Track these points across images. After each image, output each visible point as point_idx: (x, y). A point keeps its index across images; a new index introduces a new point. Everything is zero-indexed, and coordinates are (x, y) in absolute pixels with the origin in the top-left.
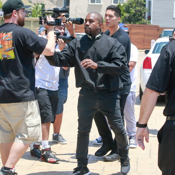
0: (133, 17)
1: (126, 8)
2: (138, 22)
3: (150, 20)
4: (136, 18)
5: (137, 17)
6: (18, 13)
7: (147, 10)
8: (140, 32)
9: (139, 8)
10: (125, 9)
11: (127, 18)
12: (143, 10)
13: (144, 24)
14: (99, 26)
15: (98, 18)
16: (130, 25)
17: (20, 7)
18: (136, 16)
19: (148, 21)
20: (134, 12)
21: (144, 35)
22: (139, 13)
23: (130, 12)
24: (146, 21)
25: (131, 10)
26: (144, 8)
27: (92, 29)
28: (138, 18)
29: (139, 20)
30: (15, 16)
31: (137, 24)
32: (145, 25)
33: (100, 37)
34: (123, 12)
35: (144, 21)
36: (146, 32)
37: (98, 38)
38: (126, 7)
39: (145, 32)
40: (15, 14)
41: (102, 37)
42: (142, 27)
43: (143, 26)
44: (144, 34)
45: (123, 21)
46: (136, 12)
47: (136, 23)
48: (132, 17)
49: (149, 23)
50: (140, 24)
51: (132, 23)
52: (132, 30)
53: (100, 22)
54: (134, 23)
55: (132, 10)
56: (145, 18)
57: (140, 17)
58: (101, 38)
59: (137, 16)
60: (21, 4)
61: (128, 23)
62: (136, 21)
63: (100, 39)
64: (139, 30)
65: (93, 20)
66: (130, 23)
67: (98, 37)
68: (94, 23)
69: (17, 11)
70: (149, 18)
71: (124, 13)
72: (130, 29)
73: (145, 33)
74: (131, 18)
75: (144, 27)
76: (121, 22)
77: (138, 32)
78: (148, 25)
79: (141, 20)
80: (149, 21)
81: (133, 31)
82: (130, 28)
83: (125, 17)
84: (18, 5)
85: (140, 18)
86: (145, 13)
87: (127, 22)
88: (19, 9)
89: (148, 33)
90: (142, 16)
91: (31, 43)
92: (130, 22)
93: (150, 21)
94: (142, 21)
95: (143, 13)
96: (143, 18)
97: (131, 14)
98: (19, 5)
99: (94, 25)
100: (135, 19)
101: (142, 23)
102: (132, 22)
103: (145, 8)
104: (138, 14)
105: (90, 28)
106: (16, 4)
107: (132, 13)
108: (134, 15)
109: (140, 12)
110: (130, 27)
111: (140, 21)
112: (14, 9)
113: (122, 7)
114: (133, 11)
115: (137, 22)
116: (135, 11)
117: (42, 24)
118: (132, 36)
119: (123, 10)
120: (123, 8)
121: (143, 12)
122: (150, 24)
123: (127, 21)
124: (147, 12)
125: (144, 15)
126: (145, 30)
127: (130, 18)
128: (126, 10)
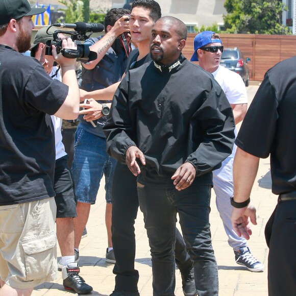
0: (258, 21)
1: (245, 5)
2: (267, 30)
3: (292, 25)
4: (263, 22)
5: (265, 20)
6: (19, 24)
7: (284, 6)
8: (273, 49)
9: (269, 4)
10: (243, 7)
11: (248, 24)
12: (277, 8)
13: (279, 33)
14: (179, 46)
15: (178, 30)
16: (253, 35)
17: (24, 12)
18: (263, 20)
19: (286, 29)
20: (261, 12)
21: (280, 56)
22: (269, 13)
23: (252, 11)
24: (283, 28)
25: (254, 7)
26: (279, 4)
27: (165, 52)
28: (268, 22)
29: (269, 26)
30: (13, 31)
31: (267, 33)
32: (281, 37)
33: (179, 67)
34: (240, 11)
35: (279, 27)
36: (284, 49)
37: (175, 70)
38: (244, 3)
39: (282, 49)
40: (14, 27)
41: (182, 67)
42: (277, 39)
43: (279, 38)
44: (280, 53)
45: (239, 29)
46: (263, 12)
47: (264, 33)
48: (256, 21)
49: (289, 31)
50: (272, 34)
51: (257, 32)
52: (257, 45)
53: (181, 38)
54: (260, 33)
55: (257, 7)
56: (281, 22)
57: (271, 20)
58: (180, 69)
59: (266, 18)
60: (25, 6)
61: (249, 33)
62: (264, 29)
63: (178, 70)
64: (271, 46)
65: (168, 33)
66: (252, 32)
67: (174, 66)
68: (169, 40)
69: (18, 20)
70: (289, 22)
71: (240, 13)
72: (253, 44)
73: (282, 52)
74: (254, 23)
75: (281, 39)
76: (236, 31)
77: (269, 49)
78: (288, 36)
79: (274, 26)
80: (289, 29)
81: (259, 47)
82: (253, 42)
83: (243, 22)
84: (19, 8)
85: (272, 22)
86: (280, 13)
87: (248, 31)
88: (22, 16)
89: (288, 51)
90: (275, 19)
91: (36, 92)
92: (252, 30)
93: (290, 27)
94: (276, 27)
95: (278, 14)
96: (278, 22)
97: (254, 16)
98: (23, 9)
99: (169, 43)
100: (262, 24)
101: (275, 32)
102: (257, 30)
103: (281, 4)
104: (268, 15)
105: (161, 49)
106: (15, 7)
107: (256, 13)
108: (261, 17)
109: (272, 11)
110: (252, 40)
111: (271, 28)
112: (12, 16)
113: (237, 3)
114: (258, 10)
115: (265, 31)
116: (261, 9)
117: (51, 54)
118: (256, 57)
119: (239, 8)
120: (239, 4)
121: (277, 12)
122: (291, 33)
123: (247, 29)
124: (285, 10)
125: (278, 17)
126: (282, 46)
127: (252, 23)
128: (244, 9)
